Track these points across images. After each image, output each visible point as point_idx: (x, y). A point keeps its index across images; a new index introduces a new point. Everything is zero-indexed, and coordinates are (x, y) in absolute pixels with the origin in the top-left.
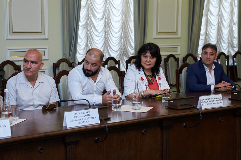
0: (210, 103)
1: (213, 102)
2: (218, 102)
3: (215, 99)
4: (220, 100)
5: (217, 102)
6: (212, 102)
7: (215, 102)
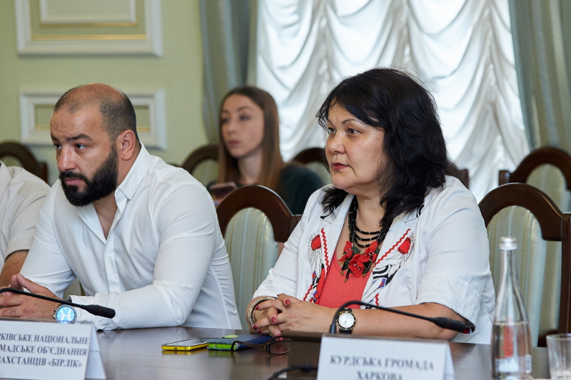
0: (26, 355)
1: (42, 356)
2: (66, 357)
3: (52, 344)
4: (74, 352)
5: (61, 357)
6: (36, 355)
7: (49, 357)
